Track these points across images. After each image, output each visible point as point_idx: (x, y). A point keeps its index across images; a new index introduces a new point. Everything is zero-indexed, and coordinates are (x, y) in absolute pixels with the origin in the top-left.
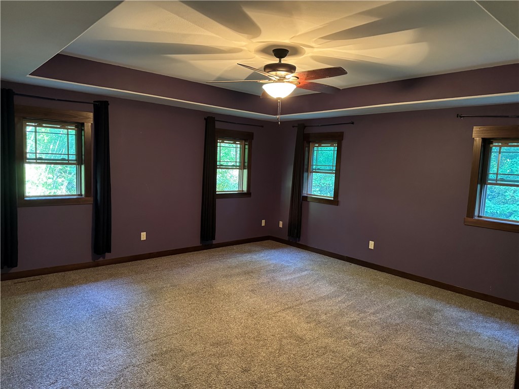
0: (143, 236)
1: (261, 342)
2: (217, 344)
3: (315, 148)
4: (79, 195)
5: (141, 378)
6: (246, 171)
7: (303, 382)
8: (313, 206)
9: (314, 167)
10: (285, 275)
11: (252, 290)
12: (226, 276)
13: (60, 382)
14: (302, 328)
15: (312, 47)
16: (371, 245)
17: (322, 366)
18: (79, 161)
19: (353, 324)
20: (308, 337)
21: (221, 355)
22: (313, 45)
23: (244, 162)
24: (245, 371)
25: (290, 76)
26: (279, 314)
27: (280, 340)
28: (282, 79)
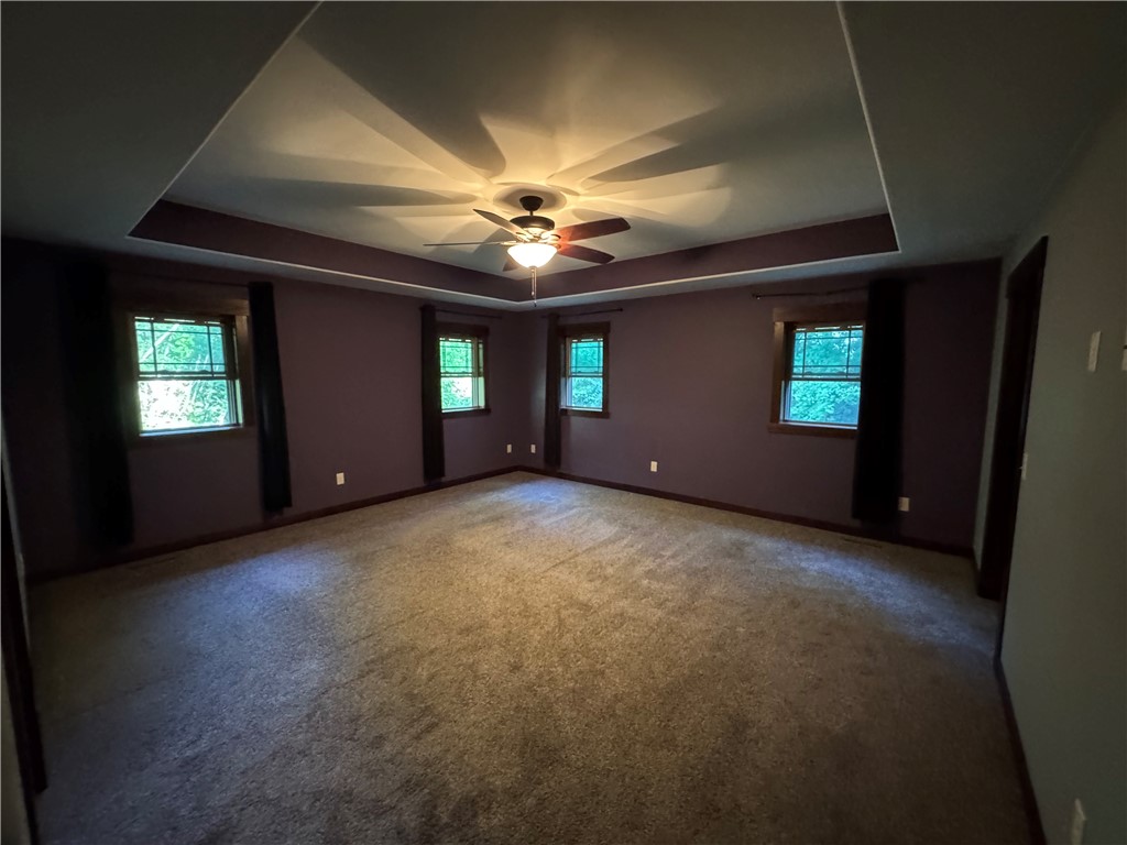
0: (340, 478)
1: (531, 619)
2: (467, 630)
3: (574, 345)
4: (234, 425)
5: (351, 707)
6: (481, 380)
7: (602, 673)
8: (575, 421)
9: (573, 370)
10: (549, 517)
11: (507, 543)
12: (467, 526)
13: (206, 737)
14: (585, 591)
15: (577, 194)
16: (654, 466)
17: (623, 644)
18: (231, 373)
19: (650, 574)
20: (595, 601)
21: (476, 648)
22: (578, 189)
23: (479, 367)
24: (515, 668)
25: (548, 235)
26: (550, 573)
27: (558, 612)
28: (536, 239)
